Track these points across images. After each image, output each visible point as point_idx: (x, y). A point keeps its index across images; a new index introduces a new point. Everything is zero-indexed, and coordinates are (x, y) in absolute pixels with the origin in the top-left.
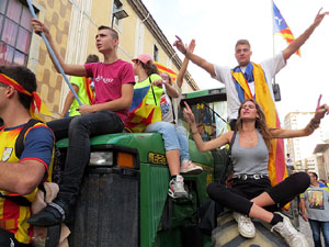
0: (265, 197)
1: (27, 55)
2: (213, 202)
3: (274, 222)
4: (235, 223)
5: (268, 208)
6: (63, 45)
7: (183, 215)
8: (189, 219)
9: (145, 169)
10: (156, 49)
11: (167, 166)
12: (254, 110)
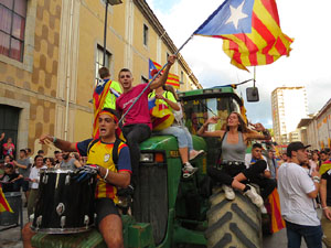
0: (241, 176)
1: (22, 42)
2: (209, 178)
3: (245, 190)
4: (223, 192)
5: (243, 182)
6: (56, 30)
7: (187, 189)
8: (190, 191)
9: (169, 162)
10: (146, 28)
11: (180, 158)
12: (237, 120)
